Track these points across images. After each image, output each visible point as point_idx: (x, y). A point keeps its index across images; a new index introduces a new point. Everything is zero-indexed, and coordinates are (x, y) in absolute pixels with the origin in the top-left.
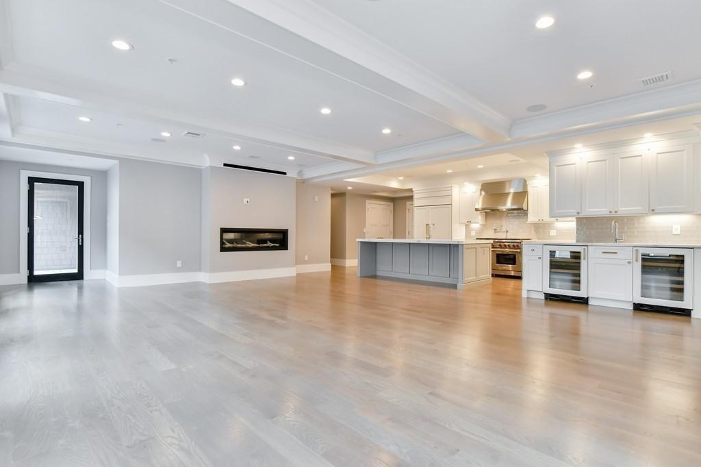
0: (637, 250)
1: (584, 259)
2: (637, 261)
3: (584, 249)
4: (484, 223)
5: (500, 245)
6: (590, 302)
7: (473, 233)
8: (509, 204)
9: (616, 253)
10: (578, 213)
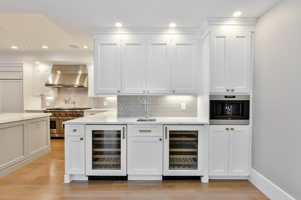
0: (166, 128)
1: (124, 138)
2: (166, 138)
3: (124, 128)
4: (57, 96)
5: (66, 114)
6: (129, 179)
7: (48, 104)
8: (77, 83)
9: (150, 131)
10: (119, 91)
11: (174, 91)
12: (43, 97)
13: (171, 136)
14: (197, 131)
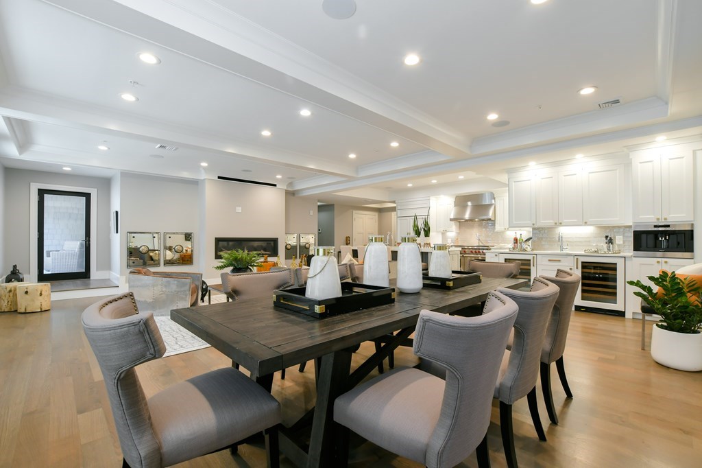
11: (586, 223)
12: (444, 233)
13: (583, 267)
14: (616, 264)
